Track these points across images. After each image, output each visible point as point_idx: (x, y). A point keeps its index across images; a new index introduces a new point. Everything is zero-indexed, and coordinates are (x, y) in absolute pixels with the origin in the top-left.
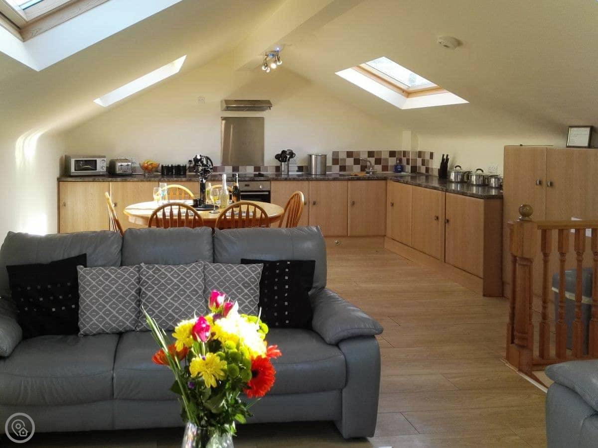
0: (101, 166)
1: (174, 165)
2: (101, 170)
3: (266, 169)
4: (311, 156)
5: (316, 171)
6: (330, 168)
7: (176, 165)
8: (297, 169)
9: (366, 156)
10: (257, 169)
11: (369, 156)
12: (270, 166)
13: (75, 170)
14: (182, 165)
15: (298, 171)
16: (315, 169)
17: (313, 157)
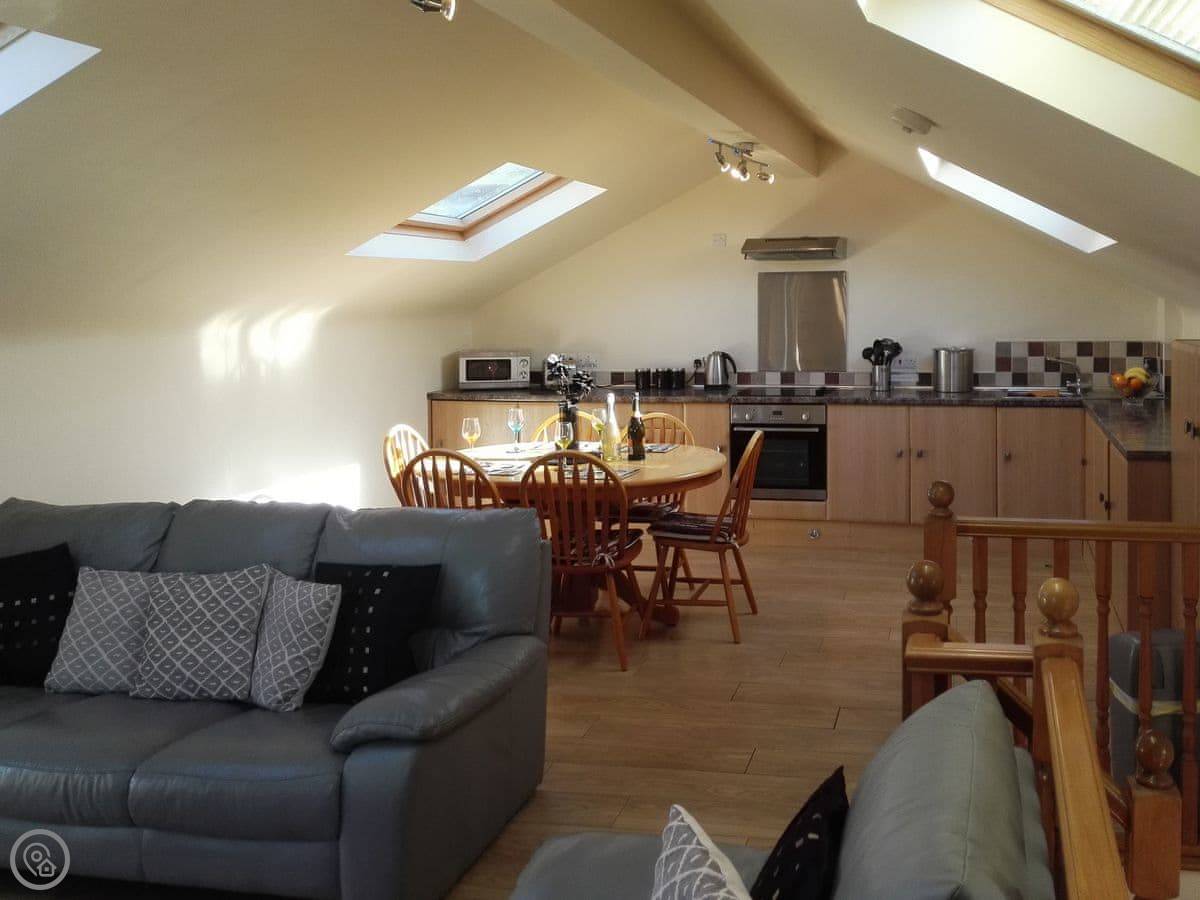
0: (519, 373)
1: (660, 370)
2: (520, 379)
3: (851, 378)
4: (937, 353)
5: (948, 385)
6: (990, 379)
7: (666, 370)
8: (917, 379)
9: (1072, 352)
10: (832, 378)
11: (1080, 353)
12: (858, 373)
13: (468, 378)
14: (674, 370)
15: (919, 384)
16: (947, 380)
17: (943, 352)
